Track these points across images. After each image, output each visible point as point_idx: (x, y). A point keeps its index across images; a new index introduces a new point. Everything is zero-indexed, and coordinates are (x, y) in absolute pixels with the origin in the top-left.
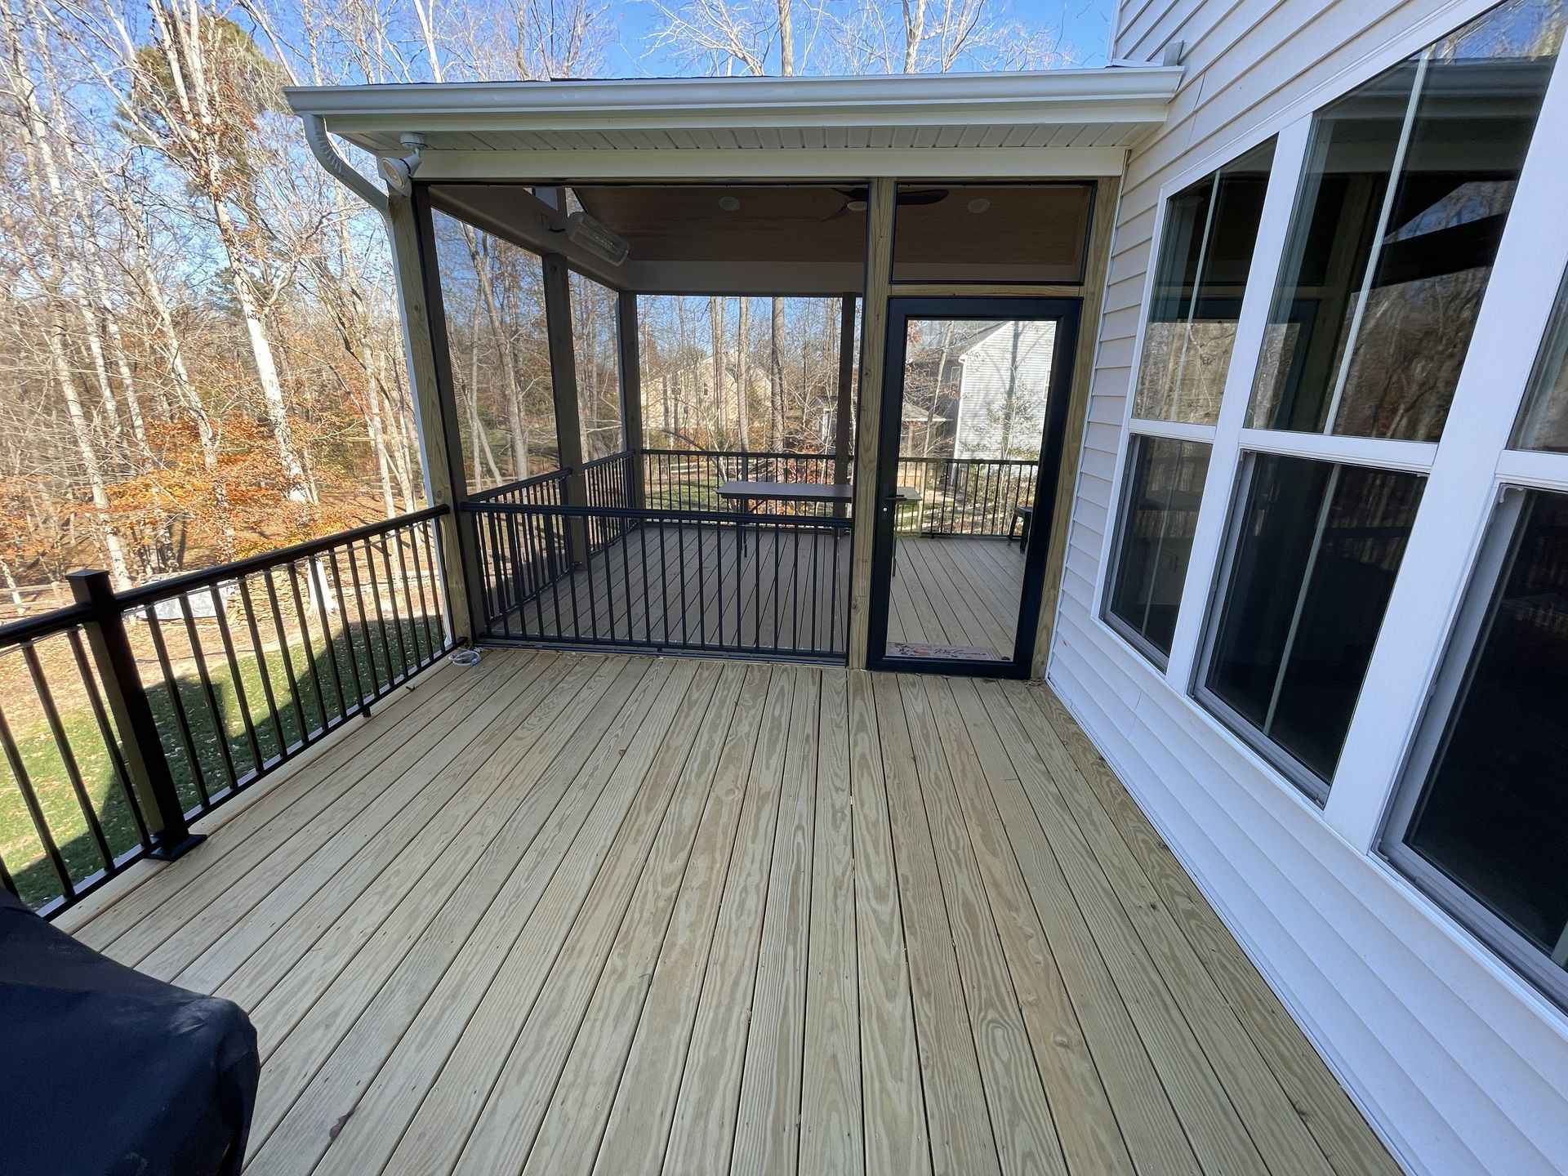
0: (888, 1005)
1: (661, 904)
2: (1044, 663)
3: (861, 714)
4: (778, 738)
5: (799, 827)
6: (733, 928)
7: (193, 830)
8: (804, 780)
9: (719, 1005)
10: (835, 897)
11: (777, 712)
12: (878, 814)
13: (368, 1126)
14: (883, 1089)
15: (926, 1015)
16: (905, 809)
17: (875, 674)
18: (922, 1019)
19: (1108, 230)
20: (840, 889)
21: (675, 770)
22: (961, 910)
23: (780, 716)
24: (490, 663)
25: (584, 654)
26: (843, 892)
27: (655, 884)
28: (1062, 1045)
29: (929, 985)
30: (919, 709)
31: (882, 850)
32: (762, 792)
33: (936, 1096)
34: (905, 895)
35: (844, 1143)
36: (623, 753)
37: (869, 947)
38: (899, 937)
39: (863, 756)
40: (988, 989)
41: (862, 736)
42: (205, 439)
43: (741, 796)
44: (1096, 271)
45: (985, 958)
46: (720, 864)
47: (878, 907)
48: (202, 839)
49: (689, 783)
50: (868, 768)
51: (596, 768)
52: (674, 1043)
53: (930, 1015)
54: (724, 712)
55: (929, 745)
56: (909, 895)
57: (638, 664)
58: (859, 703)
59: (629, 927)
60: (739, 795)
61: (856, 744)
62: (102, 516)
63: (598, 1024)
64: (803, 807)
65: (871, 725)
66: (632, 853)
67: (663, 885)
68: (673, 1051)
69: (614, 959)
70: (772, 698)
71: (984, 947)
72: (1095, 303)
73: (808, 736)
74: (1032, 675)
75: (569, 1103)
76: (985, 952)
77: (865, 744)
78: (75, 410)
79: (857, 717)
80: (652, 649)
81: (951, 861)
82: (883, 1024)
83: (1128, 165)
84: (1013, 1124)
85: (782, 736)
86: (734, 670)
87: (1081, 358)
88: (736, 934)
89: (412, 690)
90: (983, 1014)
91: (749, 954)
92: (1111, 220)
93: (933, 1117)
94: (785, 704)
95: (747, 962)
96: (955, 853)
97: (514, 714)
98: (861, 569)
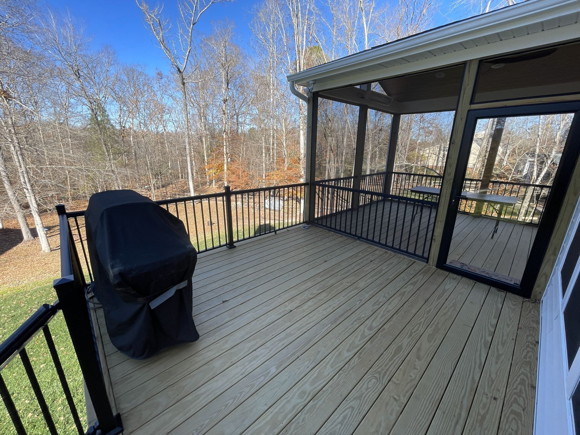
0: (345, 352)
1: (306, 298)
3: (418, 281)
4: (377, 275)
5: (361, 300)
6: (319, 312)
7: (234, 244)
8: (375, 289)
9: (302, 324)
10: (355, 321)
11: (384, 268)
12: (393, 309)
13: (228, 304)
14: (325, 366)
15: (354, 361)
16: (405, 312)
17: (439, 270)
18: (352, 361)
20: (359, 320)
21: (337, 271)
22: (396, 347)
23: (384, 270)
24: (310, 229)
25: (336, 234)
26: (359, 321)
27: (308, 293)
28: (395, 399)
29: (363, 356)
30: (447, 288)
31: (383, 318)
32: (357, 287)
33: (338, 377)
34: (379, 333)
35: (305, 368)
36: (326, 261)
37: (353, 338)
38: (365, 341)
39: (404, 292)
40: (382, 369)
41: (412, 287)
42: (286, 163)
43: (350, 285)
45: (391, 363)
46: (328, 298)
47: (366, 331)
48: (235, 247)
49: (338, 275)
50: (403, 296)
51: (316, 262)
52: (286, 325)
53: (356, 362)
54: (365, 262)
55: (438, 299)
56: (381, 333)
57: (350, 240)
58: (421, 276)
59: (295, 299)
60: (349, 284)
61: (406, 287)
62: (264, 181)
63: (274, 312)
64: (367, 296)
65: (418, 285)
66: (309, 284)
67: (310, 294)
68: (284, 326)
69: (287, 303)
70: (386, 264)
71: (394, 360)
73: (389, 279)
74: (531, 297)
75: (258, 322)
76: (392, 361)
77: (409, 289)
78: (264, 155)
79: (415, 280)
80: (356, 237)
81: (407, 334)
82: (340, 354)
84: (355, 399)
85: (379, 275)
86: (380, 251)
88: (319, 314)
89: (288, 231)
90: (374, 373)
91: (318, 320)
93: (333, 380)
94: (390, 267)
95: (316, 321)
96: (411, 333)
97: (307, 243)
98: (439, 224)
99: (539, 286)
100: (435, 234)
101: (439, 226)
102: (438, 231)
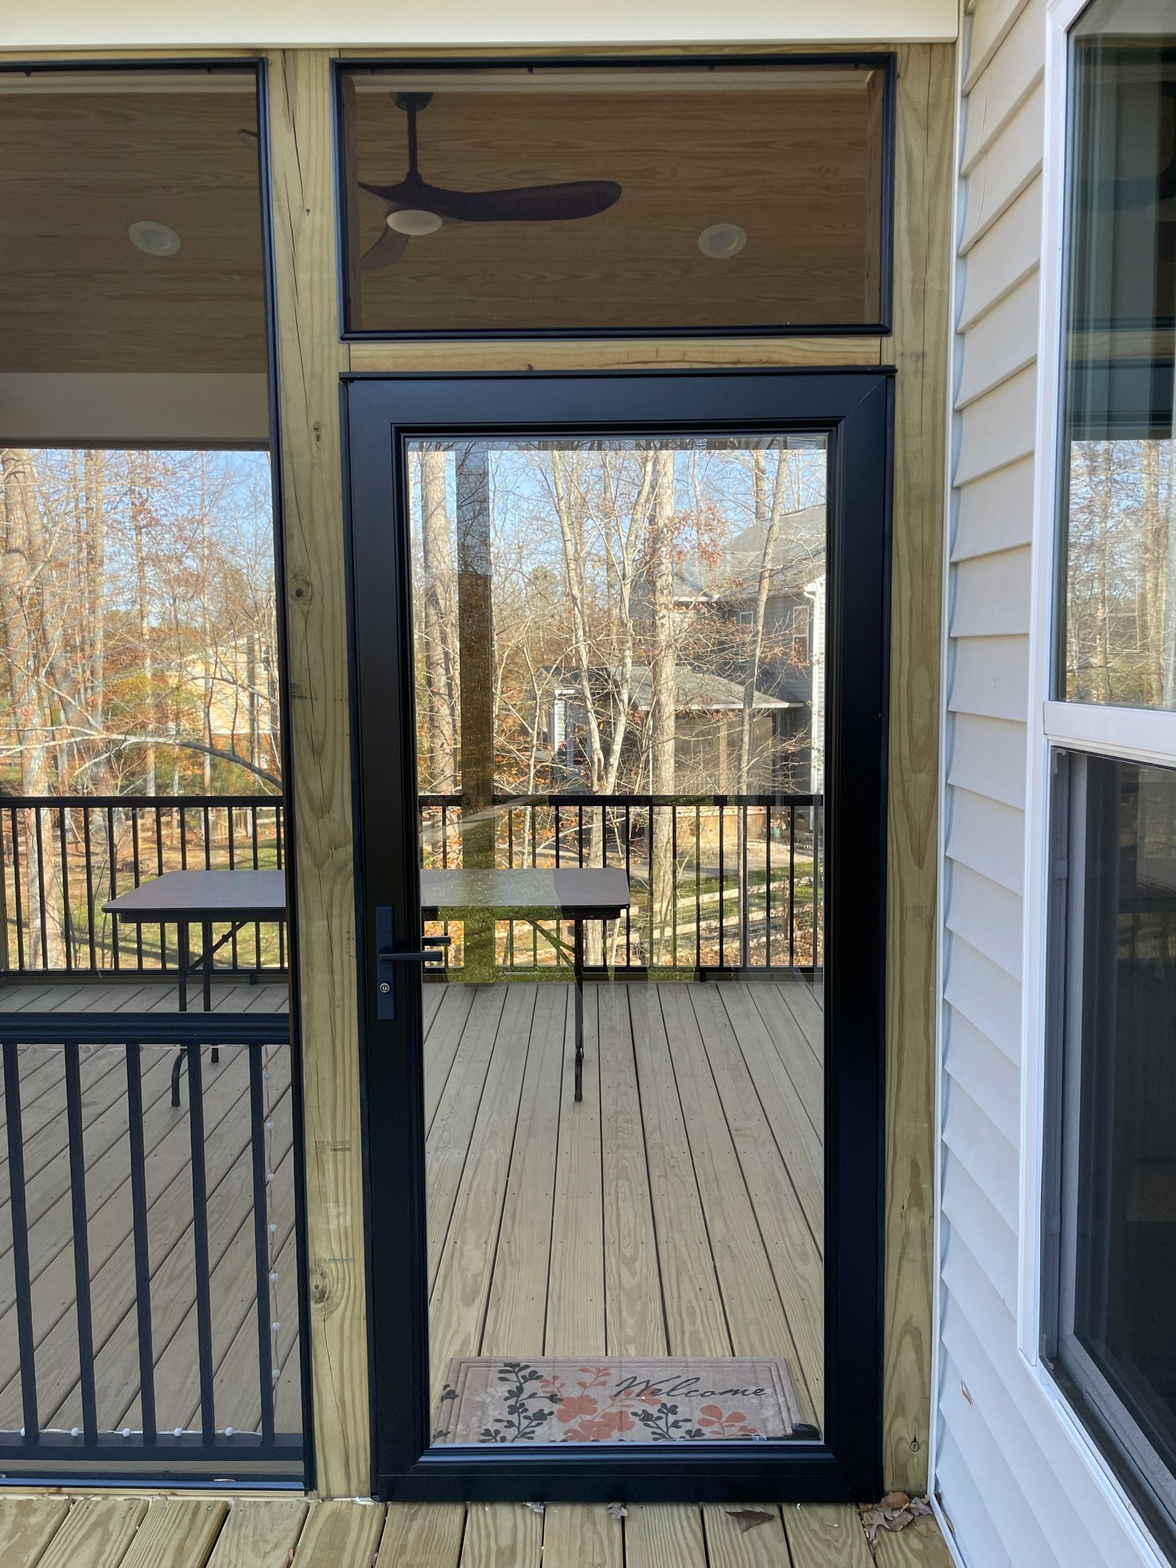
2: (919, 1444)
17: (398, 1512)
19: (940, 184)
44: (921, 296)
72: (929, 380)
74: (888, 1486)
83: (970, 13)
87: (909, 534)
92: (944, 157)
98: (330, 1168)
99: (901, 1408)
100: (319, 1250)
101: (331, 1186)
102: (333, 1225)
